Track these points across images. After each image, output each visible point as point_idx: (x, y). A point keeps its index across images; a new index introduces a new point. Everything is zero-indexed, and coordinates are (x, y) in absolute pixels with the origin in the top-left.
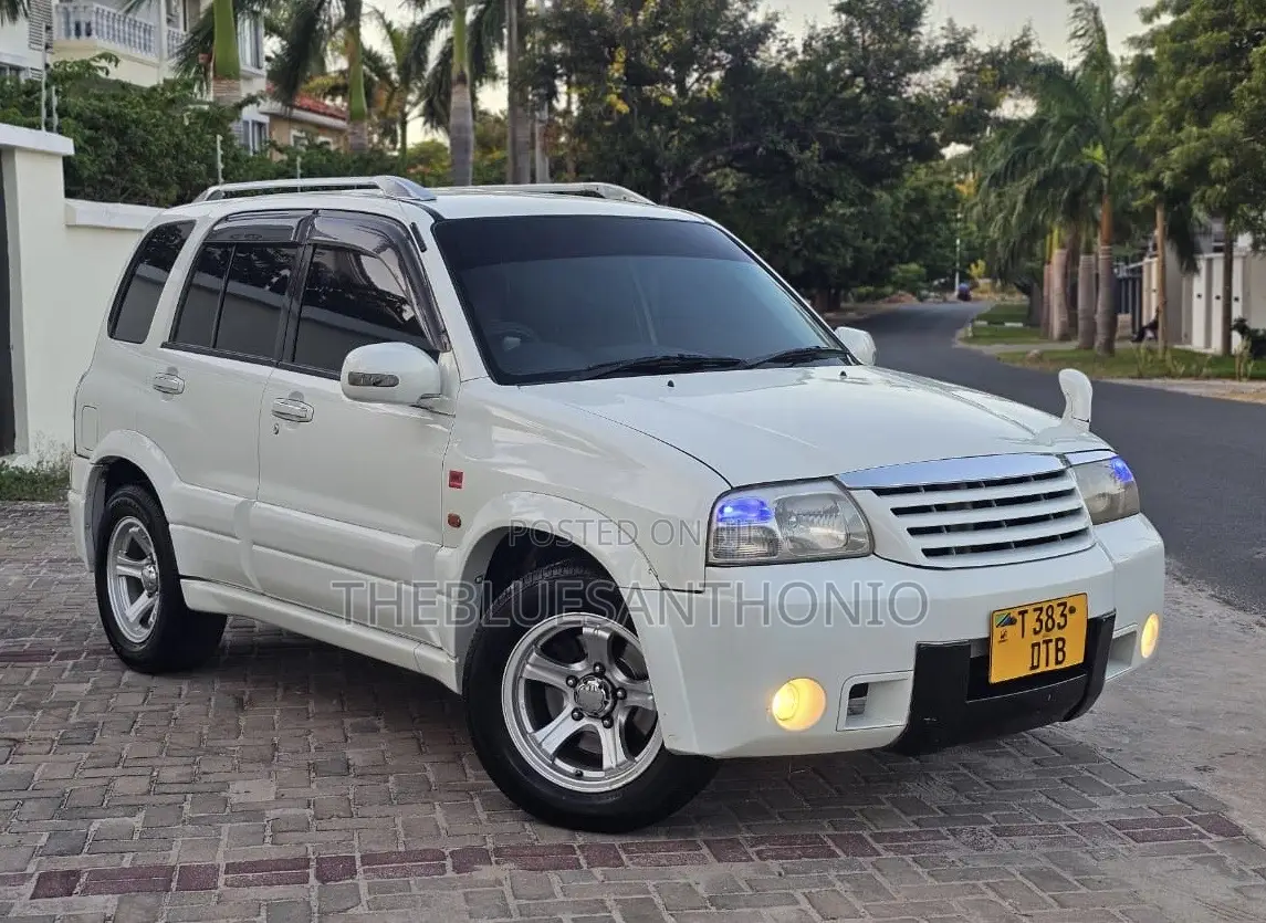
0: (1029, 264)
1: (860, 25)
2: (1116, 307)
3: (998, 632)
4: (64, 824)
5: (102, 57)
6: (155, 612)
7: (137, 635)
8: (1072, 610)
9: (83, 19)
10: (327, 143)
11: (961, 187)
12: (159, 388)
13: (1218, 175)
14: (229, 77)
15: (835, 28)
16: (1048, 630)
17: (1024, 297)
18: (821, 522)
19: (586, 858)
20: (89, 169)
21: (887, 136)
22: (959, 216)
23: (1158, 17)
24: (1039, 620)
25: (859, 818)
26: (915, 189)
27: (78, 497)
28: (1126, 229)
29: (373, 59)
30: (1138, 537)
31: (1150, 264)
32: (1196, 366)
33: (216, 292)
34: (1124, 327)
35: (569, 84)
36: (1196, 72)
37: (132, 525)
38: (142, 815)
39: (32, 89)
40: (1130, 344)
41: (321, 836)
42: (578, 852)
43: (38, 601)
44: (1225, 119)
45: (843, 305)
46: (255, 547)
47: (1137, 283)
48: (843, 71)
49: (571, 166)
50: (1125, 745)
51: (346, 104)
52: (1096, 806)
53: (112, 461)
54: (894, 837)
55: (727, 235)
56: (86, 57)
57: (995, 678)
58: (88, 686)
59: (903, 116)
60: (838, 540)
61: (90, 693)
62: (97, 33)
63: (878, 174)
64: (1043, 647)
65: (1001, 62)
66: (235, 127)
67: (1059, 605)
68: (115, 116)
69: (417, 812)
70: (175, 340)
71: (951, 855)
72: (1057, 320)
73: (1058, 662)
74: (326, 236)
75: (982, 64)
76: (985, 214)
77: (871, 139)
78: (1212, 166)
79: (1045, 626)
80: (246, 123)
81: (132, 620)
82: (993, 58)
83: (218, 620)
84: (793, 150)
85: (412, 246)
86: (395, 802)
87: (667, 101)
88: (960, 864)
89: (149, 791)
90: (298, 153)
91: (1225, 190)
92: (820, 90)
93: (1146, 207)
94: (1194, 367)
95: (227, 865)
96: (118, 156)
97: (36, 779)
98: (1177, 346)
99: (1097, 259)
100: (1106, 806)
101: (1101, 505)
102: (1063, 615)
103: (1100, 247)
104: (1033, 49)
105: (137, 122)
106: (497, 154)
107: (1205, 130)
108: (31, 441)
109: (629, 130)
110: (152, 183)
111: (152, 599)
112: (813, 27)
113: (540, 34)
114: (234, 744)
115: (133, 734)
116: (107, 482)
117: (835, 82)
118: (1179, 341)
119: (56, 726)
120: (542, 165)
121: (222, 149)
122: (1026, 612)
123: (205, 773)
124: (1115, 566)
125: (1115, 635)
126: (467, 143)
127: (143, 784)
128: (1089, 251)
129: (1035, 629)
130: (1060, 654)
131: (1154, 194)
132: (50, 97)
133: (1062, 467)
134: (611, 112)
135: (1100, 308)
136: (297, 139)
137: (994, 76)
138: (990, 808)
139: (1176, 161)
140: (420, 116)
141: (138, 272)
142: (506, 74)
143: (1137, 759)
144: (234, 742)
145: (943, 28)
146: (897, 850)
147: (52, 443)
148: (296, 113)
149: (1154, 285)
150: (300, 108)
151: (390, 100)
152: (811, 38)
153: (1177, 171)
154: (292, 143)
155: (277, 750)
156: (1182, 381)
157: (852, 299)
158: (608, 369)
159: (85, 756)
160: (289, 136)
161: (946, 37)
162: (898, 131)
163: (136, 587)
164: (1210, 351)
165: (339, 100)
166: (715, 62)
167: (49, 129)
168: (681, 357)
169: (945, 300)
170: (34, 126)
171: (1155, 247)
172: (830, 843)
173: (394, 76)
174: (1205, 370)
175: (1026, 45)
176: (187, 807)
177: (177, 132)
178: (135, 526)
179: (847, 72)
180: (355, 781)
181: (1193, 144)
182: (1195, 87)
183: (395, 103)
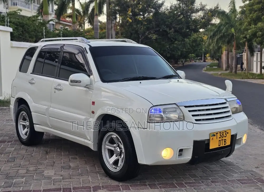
0: (218, 54)
1: (182, 4)
2: (237, 64)
3: (211, 138)
4: (8, 180)
5: (19, 10)
6: (28, 132)
7: (24, 137)
8: (228, 133)
9: (15, 2)
10: (68, 29)
11: (204, 38)
12: (30, 83)
13: (259, 36)
14: (46, 14)
15: (177, 4)
16: (222, 137)
17: (217, 61)
18: (173, 113)
19: (122, 188)
20: (16, 34)
21: (188, 27)
22: (203, 44)
23: (246, 2)
24: (220, 135)
25: (182, 179)
26: (194, 38)
27: (12, 106)
28: (240, 47)
29: (77, 11)
30: (242, 117)
31: (244, 54)
32: (254, 76)
33: (42, 62)
34: (239, 68)
35: (120, 15)
36: (254, 13)
37: (23, 113)
38: (24, 178)
39: (3, 17)
40: (240, 72)
41: (64, 183)
42: (120, 187)
43: (3, 129)
44: (260, 24)
45: (178, 63)
46: (50, 118)
47: (242, 58)
48: (178, 13)
49: (120, 33)
50: (240, 162)
51: (72, 20)
52: (234, 176)
53: (19, 98)
54: (190, 183)
55: (153, 50)
56: (15, 10)
57: (211, 148)
58: (14, 149)
59: (191, 23)
60: (176, 117)
61: (14, 150)
62: (18, 4)
63: (186, 35)
64: (221, 141)
65: (212, 11)
66: (48, 25)
67: (225, 132)
68: (22, 23)
69: (85, 177)
70: (33, 72)
71: (202, 187)
72: (224, 67)
73: (224, 144)
74: (66, 50)
75: (208, 12)
76: (209, 44)
77: (185, 28)
78: (258, 34)
79: (221, 136)
80: (50, 24)
81: (23, 134)
82: (211, 11)
83: (42, 133)
84: (168, 30)
85: (85, 53)
86: (80, 175)
87: (140, 19)
88: (204, 189)
89: (27, 172)
90: (62, 31)
91: (260, 39)
92: (174, 17)
93: (243, 42)
94: (254, 77)
95: (43, 190)
96: (22, 32)
97: (2, 170)
98: (250, 72)
99: (233, 53)
100: (236, 176)
101: (234, 110)
102: (226, 134)
103: (234, 51)
104: (219, 8)
105: (26, 24)
106: (104, 31)
107: (256, 26)
108: (3, 94)
109: (132, 26)
110: (30, 37)
111: (28, 129)
112: (172, 4)
113: (113, 5)
114: (45, 162)
115: (23, 159)
116: (19, 103)
117: (177, 16)
118: (251, 71)
119: (6, 158)
120: (114, 33)
121: (45, 30)
122: (218, 133)
123: (39, 169)
124: (237, 123)
125: (237, 138)
126: (98, 28)
127: (25, 171)
128: (231, 52)
129: (219, 137)
130: (225, 142)
131: (245, 39)
132: (7, 19)
133: (226, 101)
134: (128, 22)
135: (234, 64)
136: (61, 27)
137: (211, 14)
138: (210, 176)
139: (249, 33)
140: (87, 23)
141: (26, 58)
142: (106, 14)
143: (243, 165)
144: (45, 161)
145: (199, 4)
146: (190, 186)
147: (7, 94)
148: (61, 22)
149: (245, 59)
150: (62, 21)
151: (81, 19)
152: (171, 6)
153: (250, 35)
154: (60, 29)
155: (55, 163)
156: (251, 80)
157: (180, 62)
158: (127, 79)
159: (13, 165)
160: (59, 27)
161: (200, 6)
162: (190, 26)
163: (24, 127)
164: (257, 73)
165: (70, 19)
166: (151, 11)
167: (7, 26)
168: (143, 77)
169: (200, 62)
170: (4, 25)
171: (245, 51)
172: (176, 184)
173: (82, 14)
174: (256, 77)
175: (218, 8)
176: (35, 176)
177: (35, 26)
178: (24, 113)
179: (179, 13)
180: (72, 170)
181: (253, 29)
182: (254, 17)
183: (82, 19)
